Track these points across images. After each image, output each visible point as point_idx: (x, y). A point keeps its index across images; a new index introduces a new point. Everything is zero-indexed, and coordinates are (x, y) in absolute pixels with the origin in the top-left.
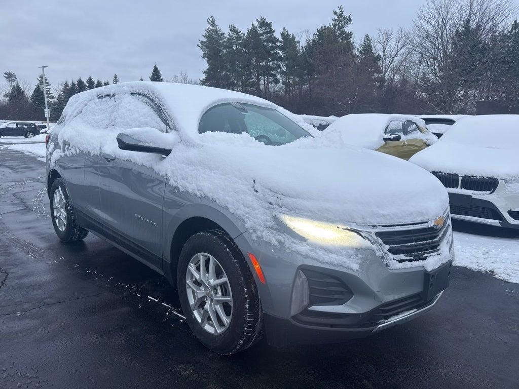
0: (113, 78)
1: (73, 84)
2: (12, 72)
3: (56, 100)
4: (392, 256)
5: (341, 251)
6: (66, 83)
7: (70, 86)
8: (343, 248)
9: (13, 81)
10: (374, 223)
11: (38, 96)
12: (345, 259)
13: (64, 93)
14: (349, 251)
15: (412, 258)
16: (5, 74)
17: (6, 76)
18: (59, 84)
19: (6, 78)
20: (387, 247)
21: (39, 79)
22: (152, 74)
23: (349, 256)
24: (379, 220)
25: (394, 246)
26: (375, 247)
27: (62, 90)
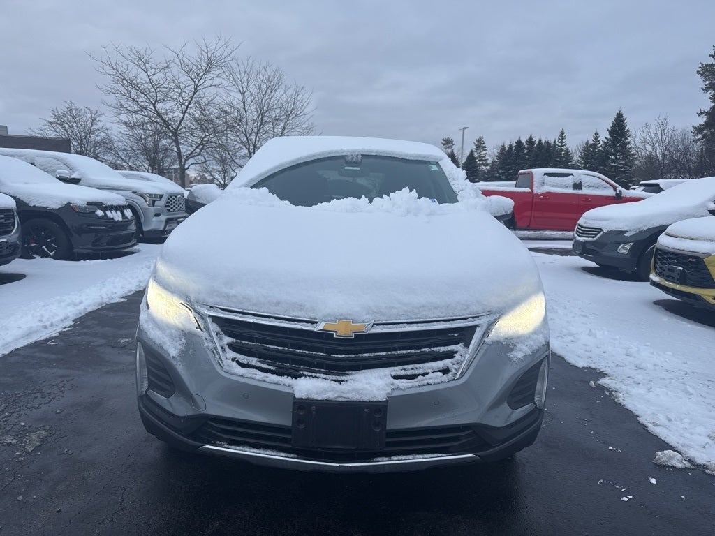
0: (559, 134)
1: (511, 146)
2: (451, 137)
3: (488, 167)
4: (232, 354)
5: (166, 328)
6: (503, 146)
7: (507, 149)
8: (169, 326)
9: (450, 147)
10: (211, 301)
11: (469, 164)
12: (166, 339)
13: (499, 158)
14: (173, 331)
15: (272, 368)
16: (443, 140)
17: (444, 142)
18: (494, 148)
19: (444, 144)
20: (227, 340)
21: (476, 143)
22: (613, 123)
23: (171, 337)
24: (218, 300)
25: (243, 342)
26: (204, 334)
27: (497, 154)
